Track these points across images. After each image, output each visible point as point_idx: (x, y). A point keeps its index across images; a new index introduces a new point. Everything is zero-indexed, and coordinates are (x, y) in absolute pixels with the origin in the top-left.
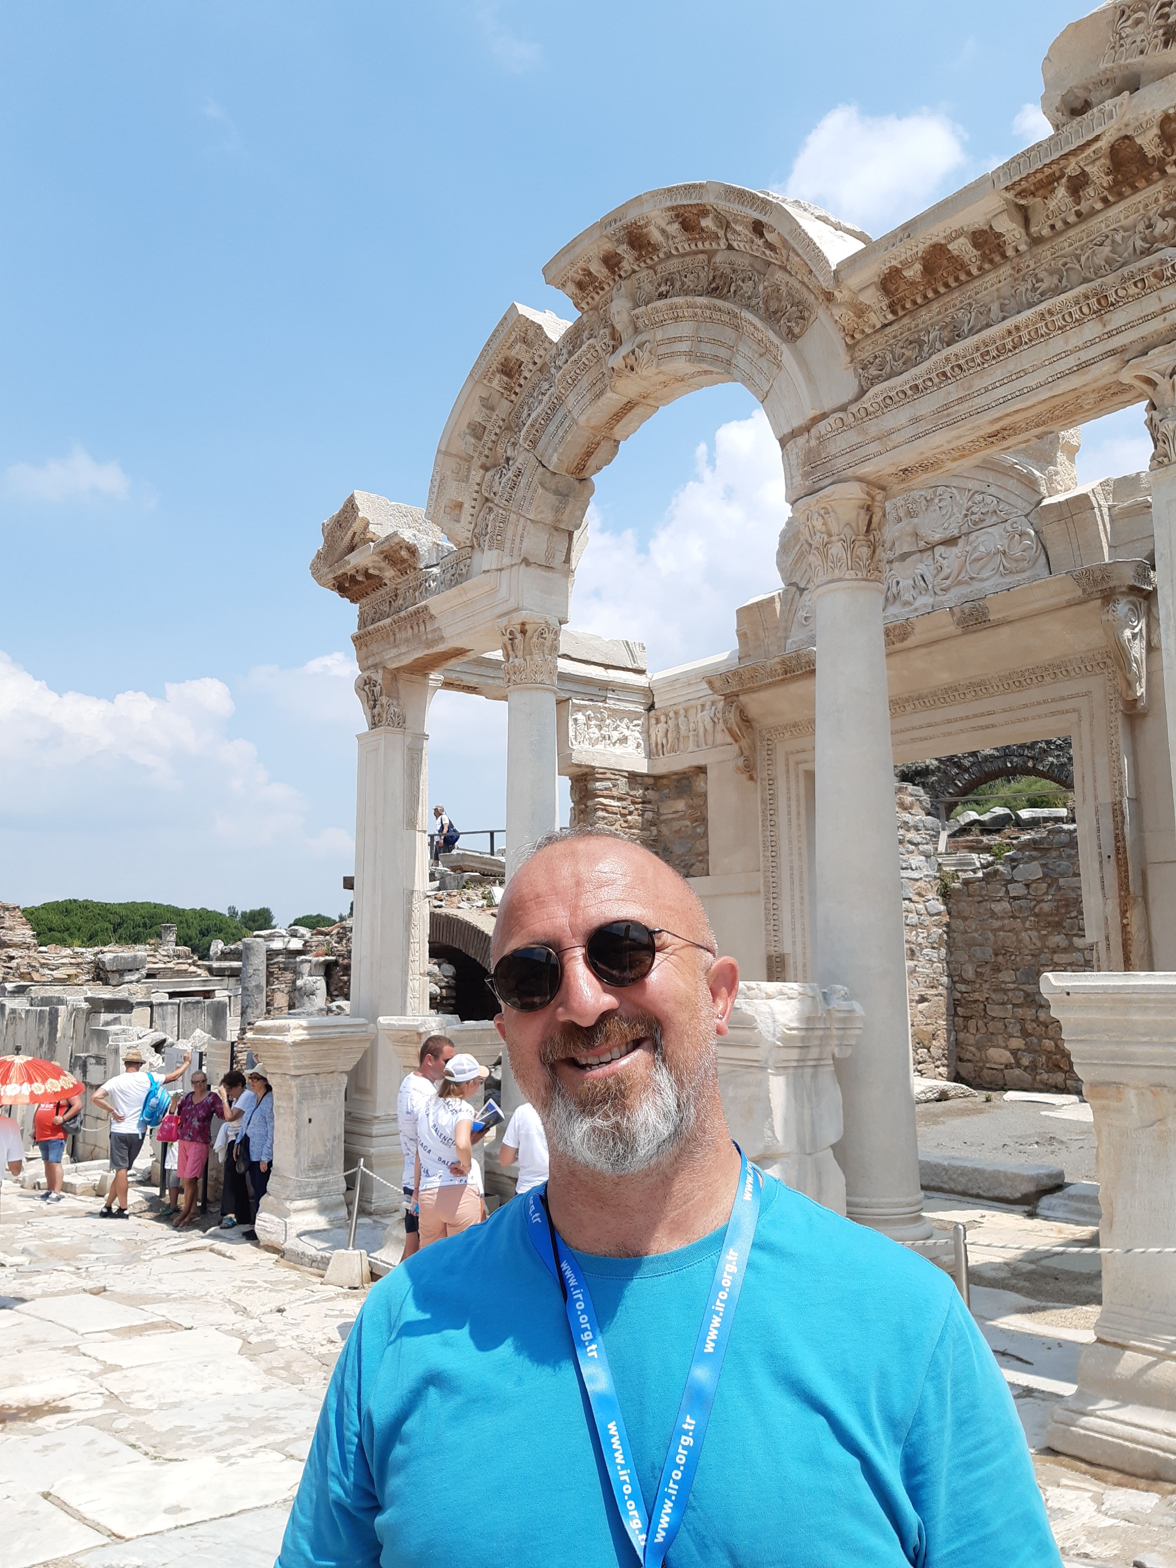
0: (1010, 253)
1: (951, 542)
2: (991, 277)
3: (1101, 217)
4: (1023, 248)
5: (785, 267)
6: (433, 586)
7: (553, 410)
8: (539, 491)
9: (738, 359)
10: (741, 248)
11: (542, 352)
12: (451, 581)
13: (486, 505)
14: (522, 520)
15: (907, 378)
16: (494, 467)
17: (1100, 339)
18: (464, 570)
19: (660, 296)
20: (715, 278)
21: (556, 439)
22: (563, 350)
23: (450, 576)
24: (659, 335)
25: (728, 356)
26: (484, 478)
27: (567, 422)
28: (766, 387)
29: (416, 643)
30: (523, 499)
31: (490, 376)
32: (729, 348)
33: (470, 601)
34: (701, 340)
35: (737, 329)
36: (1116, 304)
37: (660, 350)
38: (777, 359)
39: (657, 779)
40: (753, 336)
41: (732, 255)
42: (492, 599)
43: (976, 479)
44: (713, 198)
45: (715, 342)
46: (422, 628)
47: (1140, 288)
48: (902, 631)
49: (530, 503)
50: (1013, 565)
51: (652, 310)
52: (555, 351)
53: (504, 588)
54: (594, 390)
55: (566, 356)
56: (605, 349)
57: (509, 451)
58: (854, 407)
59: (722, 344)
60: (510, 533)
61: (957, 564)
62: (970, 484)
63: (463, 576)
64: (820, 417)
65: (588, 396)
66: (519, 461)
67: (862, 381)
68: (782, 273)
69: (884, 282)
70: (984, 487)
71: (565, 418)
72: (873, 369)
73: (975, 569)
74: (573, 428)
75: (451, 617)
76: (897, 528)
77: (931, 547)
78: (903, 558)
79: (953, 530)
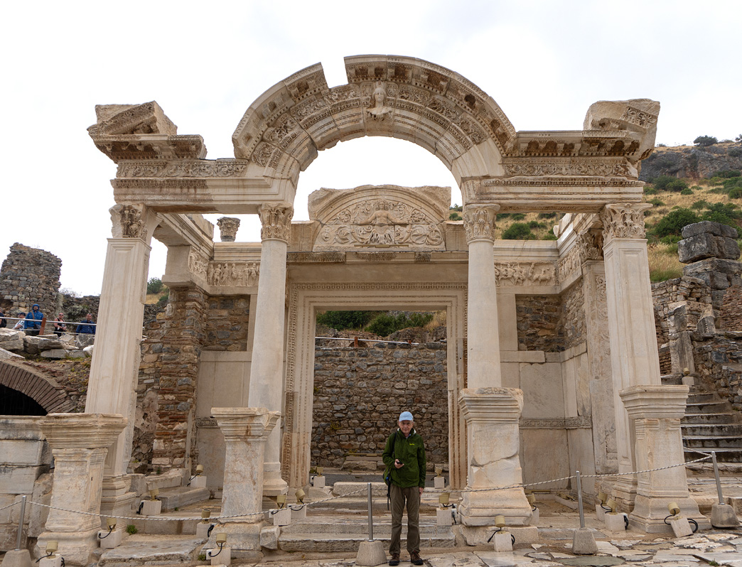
0: (572, 155)
1: (404, 225)
2: (563, 159)
3: (603, 158)
4: (577, 155)
5: (475, 116)
6: (207, 170)
7: (324, 117)
8: (307, 149)
9: (442, 139)
10: (452, 100)
11: (321, 88)
12: (227, 172)
13: (263, 143)
14: (292, 159)
15: (530, 178)
16: (273, 126)
17: (600, 193)
18: (240, 170)
19: (402, 97)
20: (435, 104)
21: (323, 130)
22: (334, 93)
23: (226, 169)
24: (398, 112)
25: (437, 136)
26: (266, 130)
27: (332, 125)
28: (457, 155)
29: (183, 197)
30: (295, 149)
31: (291, 86)
32: (438, 133)
33: (244, 187)
34: (422, 124)
35: (445, 128)
36: (606, 186)
37: (397, 118)
38: (467, 148)
39: (210, 297)
40: (454, 134)
41: (445, 100)
42: (263, 191)
43: (416, 205)
44: (456, 78)
45: (431, 128)
46: (192, 191)
47: (615, 184)
48: (390, 256)
49: (299, 153)
50: (431, 242)
51: (398, 101)
52: (328, 91)
53: (274, 189)
54: (352, 118)
55: (337, 97)
56: (365, 105)
57: (289, 124)
58: (506, 180)
59: (435, 130)
60: (282, 162)
61: (407, 235)
62: (414, 205)
63: (239, 172)
64: (487, 177)
65: (348, 119)
66: (295, 131)
67: (507, 172)
68: (472, 118)
69: (529, 144)
70: (419, 208)
71: (330, 123)
72: (513, 169)
73: (414, 239)
74: (336, 129)
75: (223, 191)
76: (379, 212)
77: (394, 225)
78: (381, 225)
79: (405, 221)
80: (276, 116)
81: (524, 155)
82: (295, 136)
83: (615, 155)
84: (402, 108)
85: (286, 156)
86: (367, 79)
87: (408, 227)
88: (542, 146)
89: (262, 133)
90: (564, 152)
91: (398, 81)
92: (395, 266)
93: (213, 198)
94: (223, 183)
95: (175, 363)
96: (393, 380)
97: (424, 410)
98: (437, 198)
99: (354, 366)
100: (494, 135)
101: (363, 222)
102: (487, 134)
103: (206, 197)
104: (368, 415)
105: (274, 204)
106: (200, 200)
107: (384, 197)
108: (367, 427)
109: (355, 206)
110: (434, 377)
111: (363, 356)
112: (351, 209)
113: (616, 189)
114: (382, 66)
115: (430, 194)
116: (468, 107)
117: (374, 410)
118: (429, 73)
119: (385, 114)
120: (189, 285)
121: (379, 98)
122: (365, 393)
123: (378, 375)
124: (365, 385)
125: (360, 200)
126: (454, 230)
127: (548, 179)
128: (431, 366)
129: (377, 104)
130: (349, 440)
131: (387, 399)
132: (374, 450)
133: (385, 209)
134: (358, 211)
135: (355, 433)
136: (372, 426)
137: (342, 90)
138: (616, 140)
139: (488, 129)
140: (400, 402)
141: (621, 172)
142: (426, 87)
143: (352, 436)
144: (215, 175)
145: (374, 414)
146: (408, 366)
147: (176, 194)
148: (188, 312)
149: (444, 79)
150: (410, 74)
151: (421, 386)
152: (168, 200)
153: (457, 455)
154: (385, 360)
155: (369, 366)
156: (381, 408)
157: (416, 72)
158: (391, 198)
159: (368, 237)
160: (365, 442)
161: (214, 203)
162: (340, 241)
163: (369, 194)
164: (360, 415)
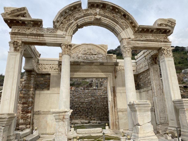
0: (153, 33)
1: (95, 55)
2: (150, 34)
3: (161, 34)
5: (126, 20)
6: (44, 31)
7: (81, 17)
8: (76, 27)
9: (116, 27)
10: (119, 15)
11: (80, 9)
12: (51, 32)
13: (62, 24)
14: (71, 30)
15: (142, 39)
16: (65, 19)
17: (160, 44)
18: (55, 32)
19: (105, 14)
20: (114, 16)
21: (81, 22)
22: (84, 11)
23: (50, 31)
24: (103, 18)
25: (115, 26)
26: (63, 20)
27: (84, 20)
28: (121, 32)
29: (36, 39)
30: (72, 27)
31: (72, 7)
32: (115, 25)
33: (57, 37)
34: (110, 22)
35: (117, 23)
36: (162, 42)
37: (102, 20)
38: (123, 30)
39: (38, 74)
40: (119, 25)
41: (117, 15)
42: (63, 39)
43: (99, 49)
44: (121, 9)
45: (113, 23)
46: (39, 37)
47: (164, 42)
48: (93, 63)
49: (74, 28)
50: (103, 59)
51: (104, 15)
52: (82, 10)
53: (66, 38)
54: (90, 19)
55: (85, 12)
56: (94, 15)
57: (70, 19)
58: (135, 39)
59: (114, 24)
60: (68, 30)
61: (96, 57)
62: (98, 49)
63: (54, 32)
64: (130, 38)
65: (89, 19)
66: (73, 21)
67: (135, 37)
68: (125, 21)
69: (142, 29)
70: (99, 50)
71: (83, 20)
72: (137, 36)
73: (98, 58)
74: (85, 22)
75: (49, 38)
76: (88, 51)
77: (93, 54)
78: (89, 54)
79: (96, 53)
80: (66, 16)
81: (140, 32)
82: (72, 23)
83: (164, 34)
84: (104, 17)
85: (69, 28)
86: (94, 7)
87: (96, 56)
88: (145, 30)
89: (62, 21)
90: (150, 32)
91: (103, 9)
92: (94, 66)
93: (46, 40)
94: (50, 35)
95: (27, 95)
96: (84, 98)
97: (93, 106)
98: (104, 48)
99: (74, 95)
100: (131, 26)
101: (84, 53)
102: (129, 26)
103: (43, 40)
104: (78, 108)
105: (66, 43)
106: (42, 41)
107: (90, 47)
108: (78, 112)
109: (82, 49)
110: (95, 97)
111: (76, 92)
112: (81, 50)
113: (164, 43)
114: (99, 4)
115: (102, 46)
116: (123, 18)
117: (80, 107)
118: (113, 6)
119: (100, 18)
120: (32, 70)
121: (98, 13)
122: (77, 102)
123: (80, 97)
124: (77, 100)
125: (83, 47)
126: (109, 56)
127: (147, 39)
128: (94, 94)
129: (97, 15)
130: (73, 115)
131: (83, 103)
132: (80, 118)
133: (90, 50)
134: (82, 50)
135: (74, 113)
136: (79, 111)
137: (86, 10)
138: (165, 29)
139: (130, 24)
140: (86, 104)
141: (165, 39)
142: (111, 11)
143: (73, 114)
144: (47, 33)
145: (79, 108)
146: (88, 94)
147: (33, 38)
148: (32, 78)
149: (117, 9)
150: (107, 7)
151: (92, 100)
152: (30, 40)
153: (112, 120)
154: (82, 93)
155: (78, 94)
156: (81, 106)
157: (109, 6)
158: (92, 47)
159: (86, 58)
160: (77, 116)
161: (46, 42)
162: (78, 58)
163: (85, 46)
164: (76, 108)
